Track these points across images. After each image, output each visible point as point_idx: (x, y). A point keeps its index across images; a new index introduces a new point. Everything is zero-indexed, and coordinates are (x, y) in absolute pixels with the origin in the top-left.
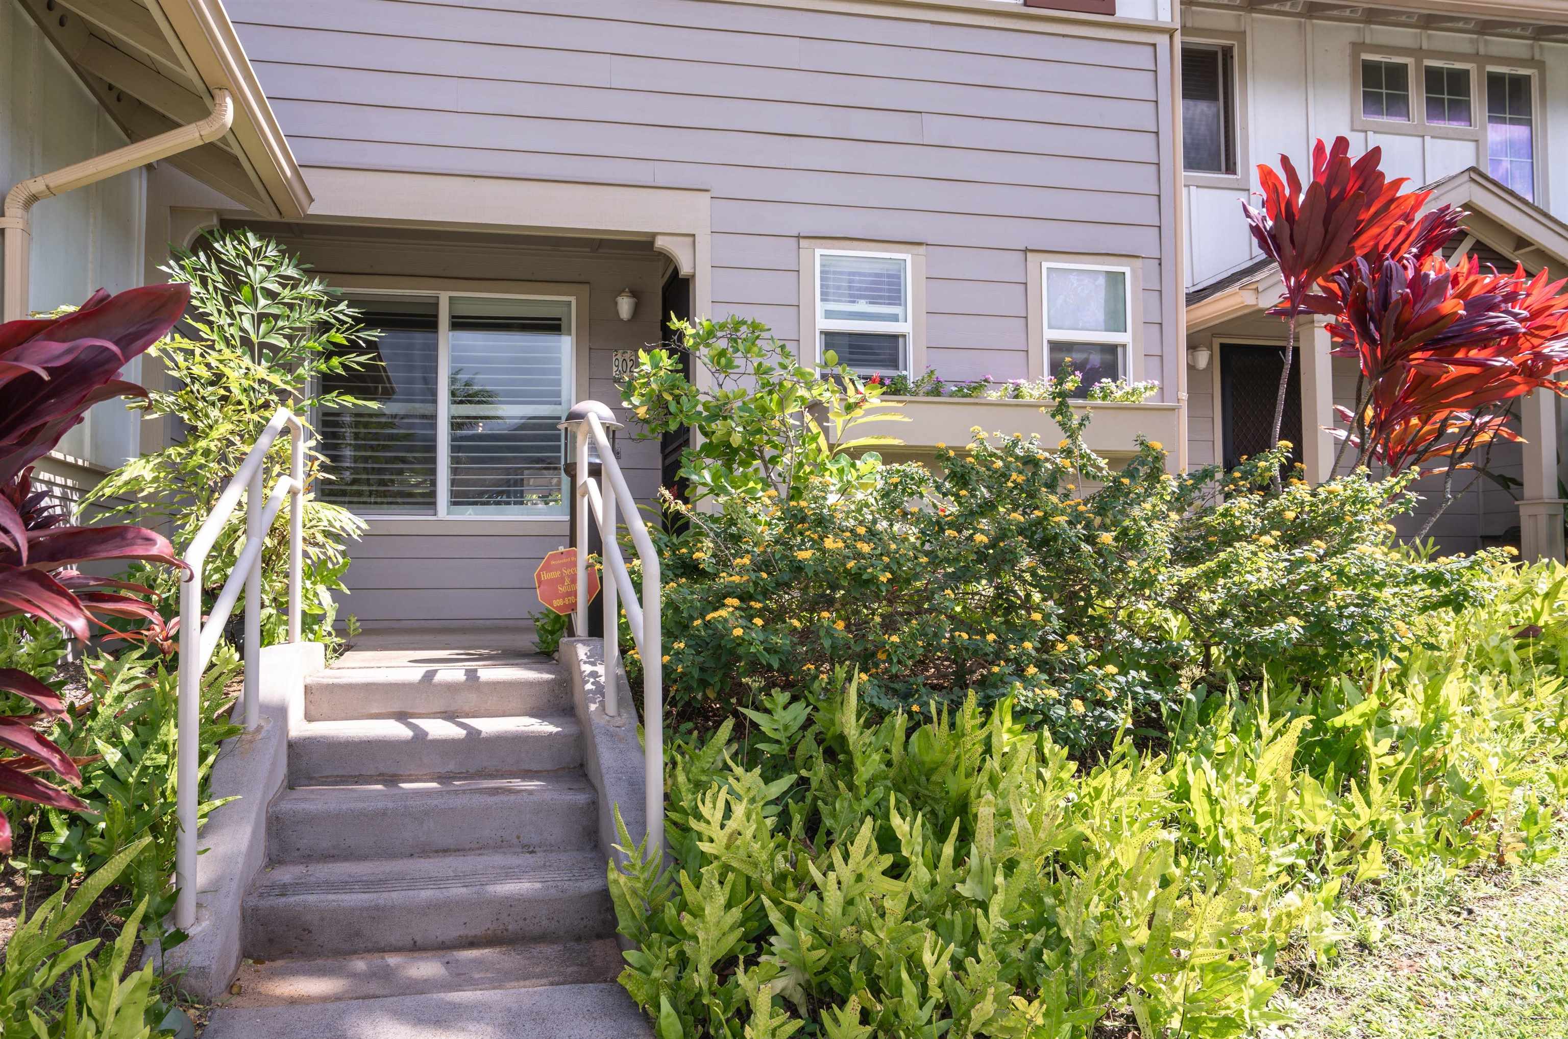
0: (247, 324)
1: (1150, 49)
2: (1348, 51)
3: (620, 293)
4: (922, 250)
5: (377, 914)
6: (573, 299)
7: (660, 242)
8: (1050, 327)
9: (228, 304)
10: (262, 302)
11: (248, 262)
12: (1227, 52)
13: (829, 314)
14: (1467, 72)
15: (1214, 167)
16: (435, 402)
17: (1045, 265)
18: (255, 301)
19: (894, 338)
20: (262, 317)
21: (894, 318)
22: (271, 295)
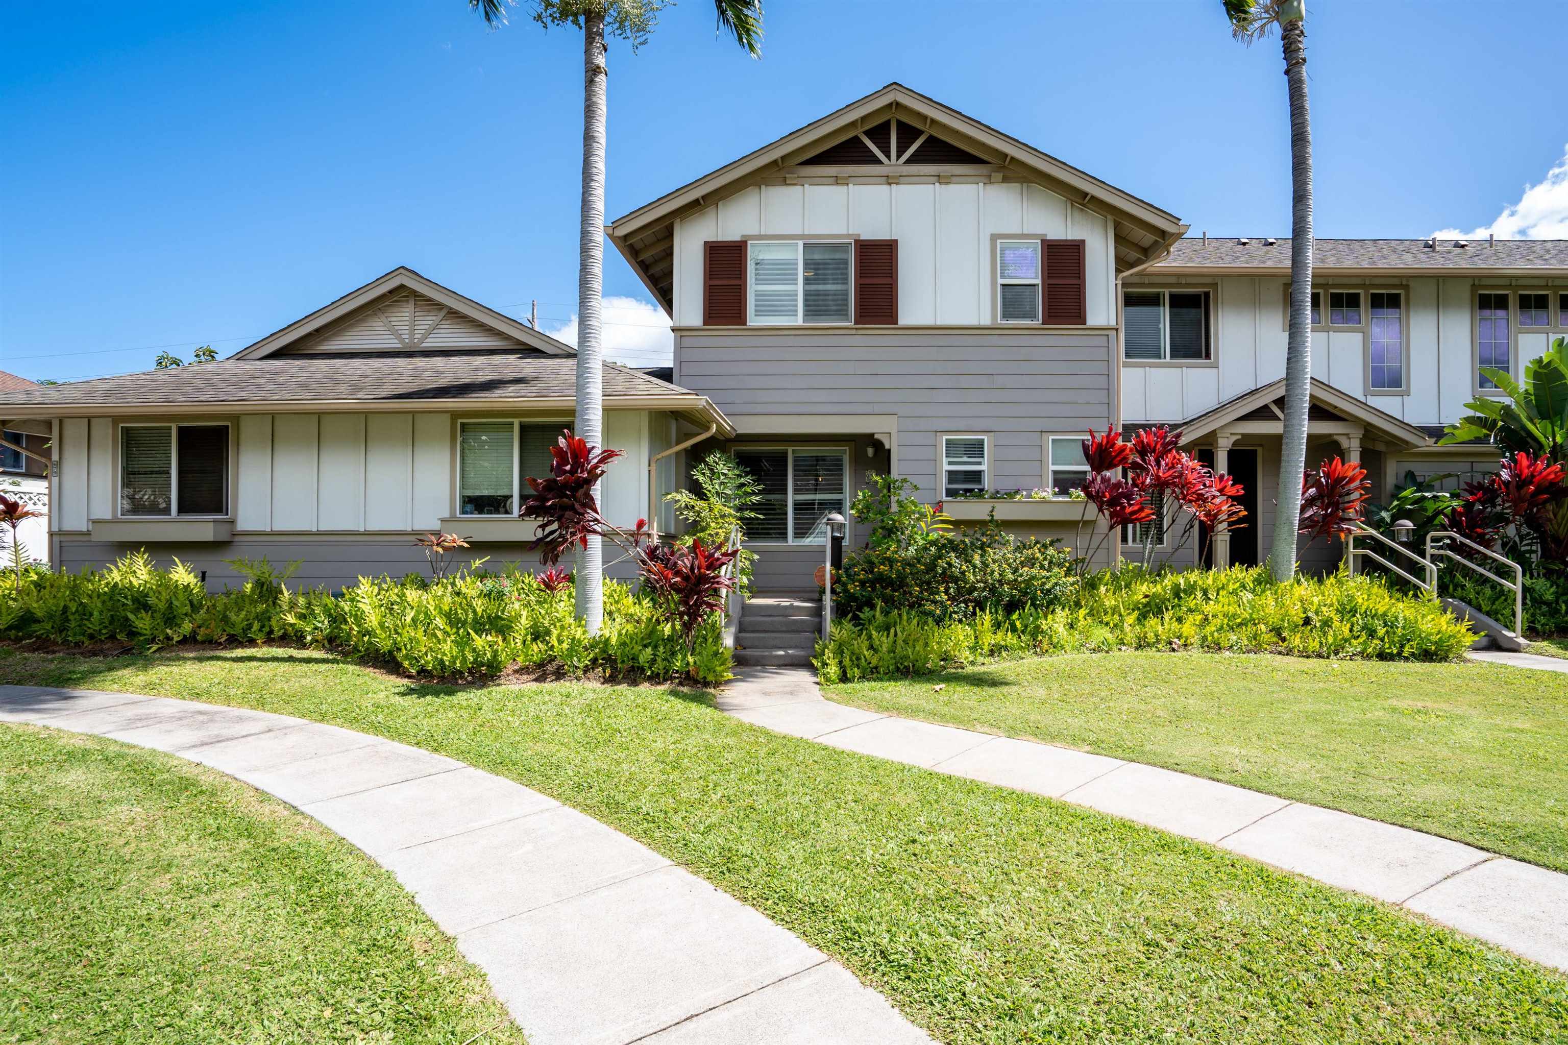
0: (717, 487)
1: (1106, 338)
2: (1281, 289)
3: (868, 446)
4: (992, 434)
5: (764, 657)
6: (847, 448)
7: (876, 436)
8: (1053, 464)
9: (711, 481)
10: (722, 477)
11: (717, 464)
12: (1207, 295)
13: (950, 463)
14: (1359, 294)
15: (1197, 355)
16: (786, 494)
17: (1051, 438)
18: (719, 478)
19: (980, 472)
20: (722, 483)
21: (980, 463)
22: (724, 474)
